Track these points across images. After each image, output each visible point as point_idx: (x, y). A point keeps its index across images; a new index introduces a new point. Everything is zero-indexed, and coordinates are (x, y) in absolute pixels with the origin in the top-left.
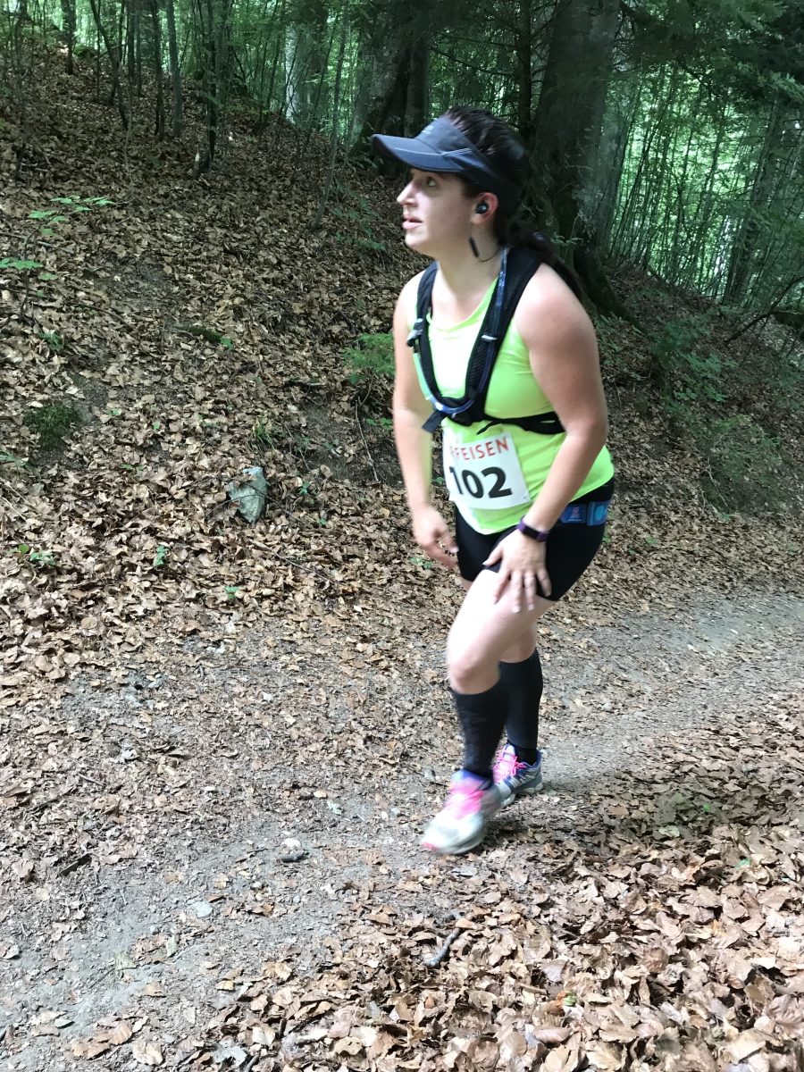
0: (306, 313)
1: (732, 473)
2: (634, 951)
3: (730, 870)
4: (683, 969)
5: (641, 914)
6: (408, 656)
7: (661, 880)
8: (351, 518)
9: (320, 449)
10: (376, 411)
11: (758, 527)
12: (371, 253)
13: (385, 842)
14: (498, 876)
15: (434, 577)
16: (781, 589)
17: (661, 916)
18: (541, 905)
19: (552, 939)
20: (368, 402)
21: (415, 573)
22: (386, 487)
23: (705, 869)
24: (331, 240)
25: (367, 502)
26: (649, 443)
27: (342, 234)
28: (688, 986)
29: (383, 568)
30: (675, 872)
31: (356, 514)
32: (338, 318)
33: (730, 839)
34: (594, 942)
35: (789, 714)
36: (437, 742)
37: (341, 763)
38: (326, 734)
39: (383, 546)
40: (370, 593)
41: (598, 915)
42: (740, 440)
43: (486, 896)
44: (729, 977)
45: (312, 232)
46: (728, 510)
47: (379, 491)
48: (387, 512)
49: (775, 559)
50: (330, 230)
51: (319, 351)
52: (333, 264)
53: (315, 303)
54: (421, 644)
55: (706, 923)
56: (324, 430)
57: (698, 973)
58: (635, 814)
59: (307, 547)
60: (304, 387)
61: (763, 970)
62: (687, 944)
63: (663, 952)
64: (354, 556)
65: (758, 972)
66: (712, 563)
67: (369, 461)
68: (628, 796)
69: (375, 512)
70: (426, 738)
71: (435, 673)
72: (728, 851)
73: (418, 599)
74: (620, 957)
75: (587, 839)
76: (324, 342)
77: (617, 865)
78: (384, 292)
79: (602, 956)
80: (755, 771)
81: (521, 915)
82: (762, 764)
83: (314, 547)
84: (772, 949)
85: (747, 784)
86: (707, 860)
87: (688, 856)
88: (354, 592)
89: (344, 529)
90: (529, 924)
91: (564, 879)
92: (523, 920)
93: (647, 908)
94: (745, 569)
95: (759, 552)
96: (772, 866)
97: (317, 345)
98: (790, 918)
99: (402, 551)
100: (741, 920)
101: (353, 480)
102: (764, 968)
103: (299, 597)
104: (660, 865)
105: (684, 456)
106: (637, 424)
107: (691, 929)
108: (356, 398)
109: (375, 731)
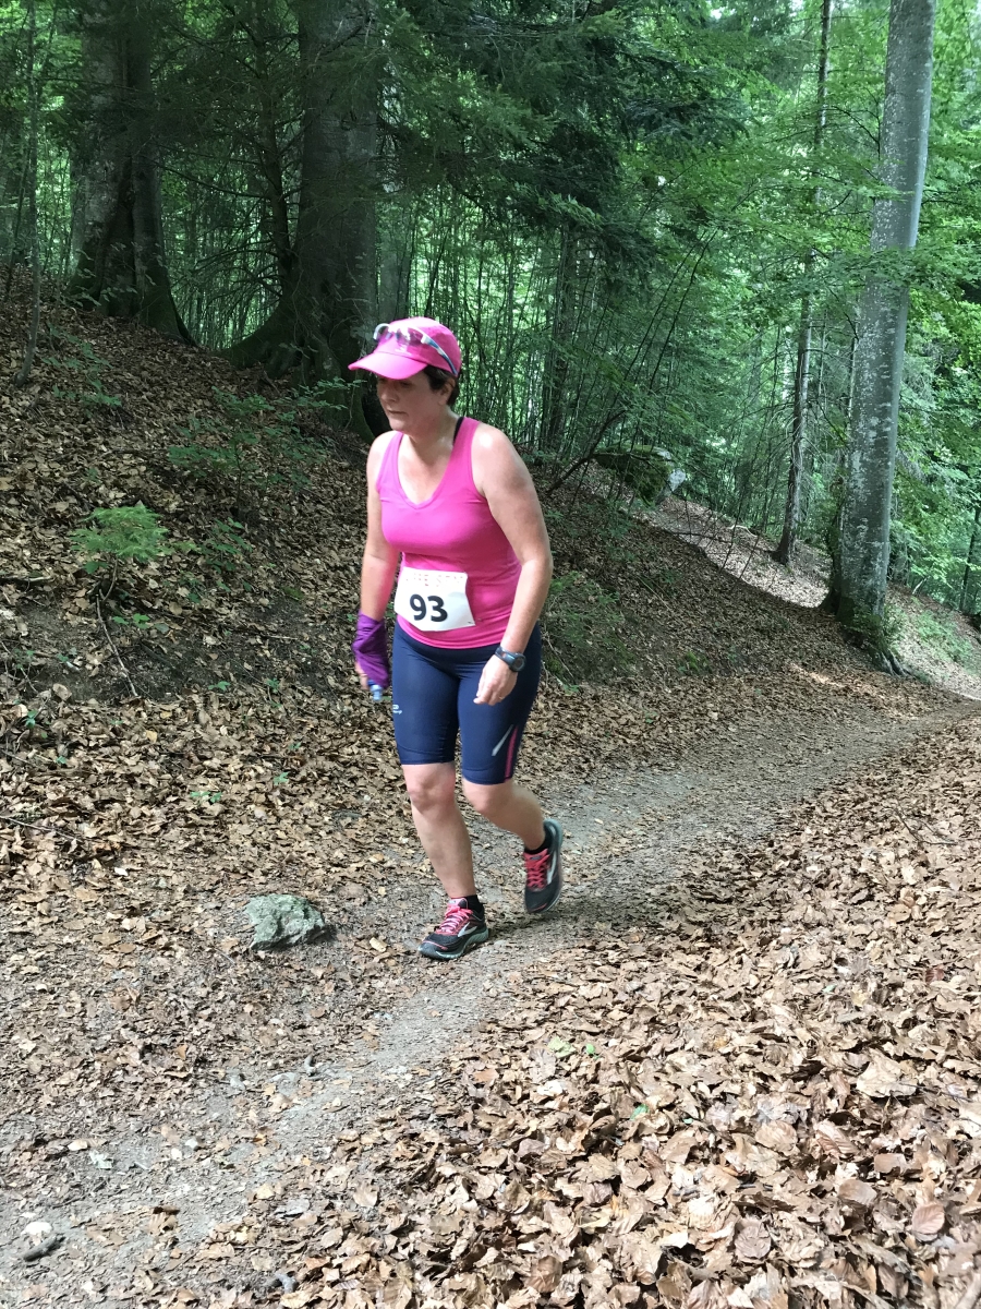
0: (16, 489)
1: (573, 637)
2: (518, 1269)
3: (625, 1124)
4: (580, 1277)
5: (525, 1212)
6: (196, 924)
7: (545, 1159)
8: (102, 750)
9: (50, 663)
10: (127, 606)
11: (610, 696)
12: (103, 410)
13: (179, 1194)
14: (338, 1203)
15: (226, 812)
16: (643, 763)
17: (550, 1208)
18: (398, 1233)
19: (412, 1280)
20: (115, 595)
21: (200, 811)
22: (149, 703)
23: (596, 1131)
24: (47, 396)
25: (124, 726)
27: (61, 388)
28: (590, 1297)
29: (154, 811)
30: (560, 1142)
31: (111, 743)
32: (63, 493)
33: (620, 1084)
34: (469, 1269)
35: (670, 910)
36: (245, 1033)
37: (108, 1092)
38: (84, 1055)
39: (152, 781)
40: (138, 848)
41: (471, 1227)
42: (577, 600)
43: (323, 1238)
44: (637, 1272)
45: (19, 388)
46: (574, 679)
47: (140, 709)
48: (153, 736)
49: (632, 730)
50: (44, 383)
51: (39, 536)
52: (52, 426)
53: (30, 475)
54: (212, 905)
55: (604, 1203)
56: (54, 637)
57: (600, 1274)
58: (509, 1076)
59: (40, 798)
60: (20, 584)
61: (675, 1251)
62: (585, 1238)
63: (554, 1261)
64: (112, 801)
65: (670, 1255)
66: (564, 743)
67: (122, 671)
68: (496, 1053)
69: (137, 737)
70: (229, 1031)
71: (234, 940)
72: (620, 1100)
73: (206, 845)
74: (502, 1282)
75: (450, 1123)
76: (46, 525)
77: (490, 1150)
78: (126, 456)
79: (478, 1288)
80: (641, 988)
81: (371, 1253)
82: (649, 977)
83: (52, 797)
84: (683, 1219)
85: (634, 1007)
86: (596, 1119)
87: (574, 1117)
88: (114, 850)
89: (94, 766)
90: (383, 1264)
91: (424, 1186)
92: (374, 1261)
93: (531, 1202)
94: (602, 746)
95: (614, 724)
96: (670, 1107)
97: (37, 529)
98: (698, 1171)
99: (178, 785)
100: (643, 1188)
101: (101, 698)
102: (676, 1248)
103: (34, 868)
104: (542, 1140)
107: (587, 1216)
108: (96, 591)
109: (156, 1037)
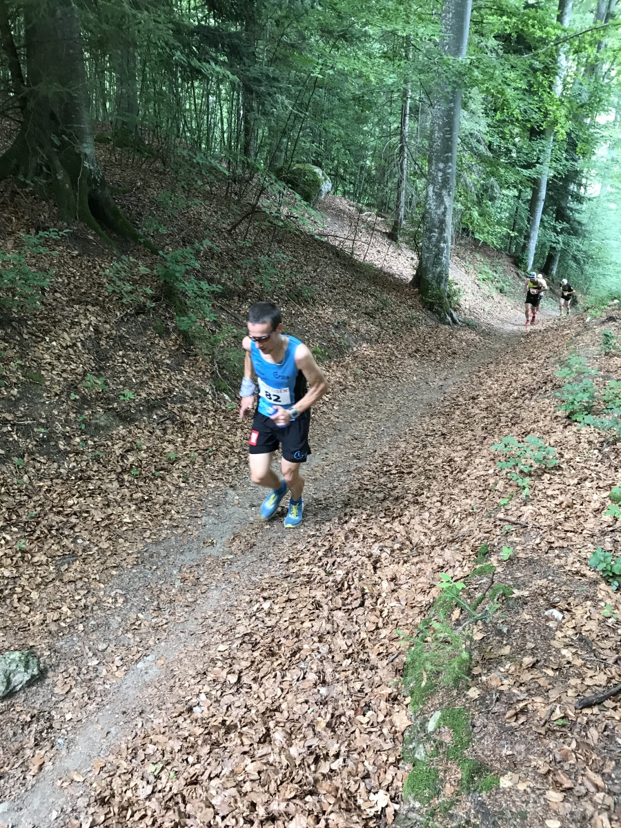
26: (169, 358)
105: (198, 361)
106: (158, 344)
